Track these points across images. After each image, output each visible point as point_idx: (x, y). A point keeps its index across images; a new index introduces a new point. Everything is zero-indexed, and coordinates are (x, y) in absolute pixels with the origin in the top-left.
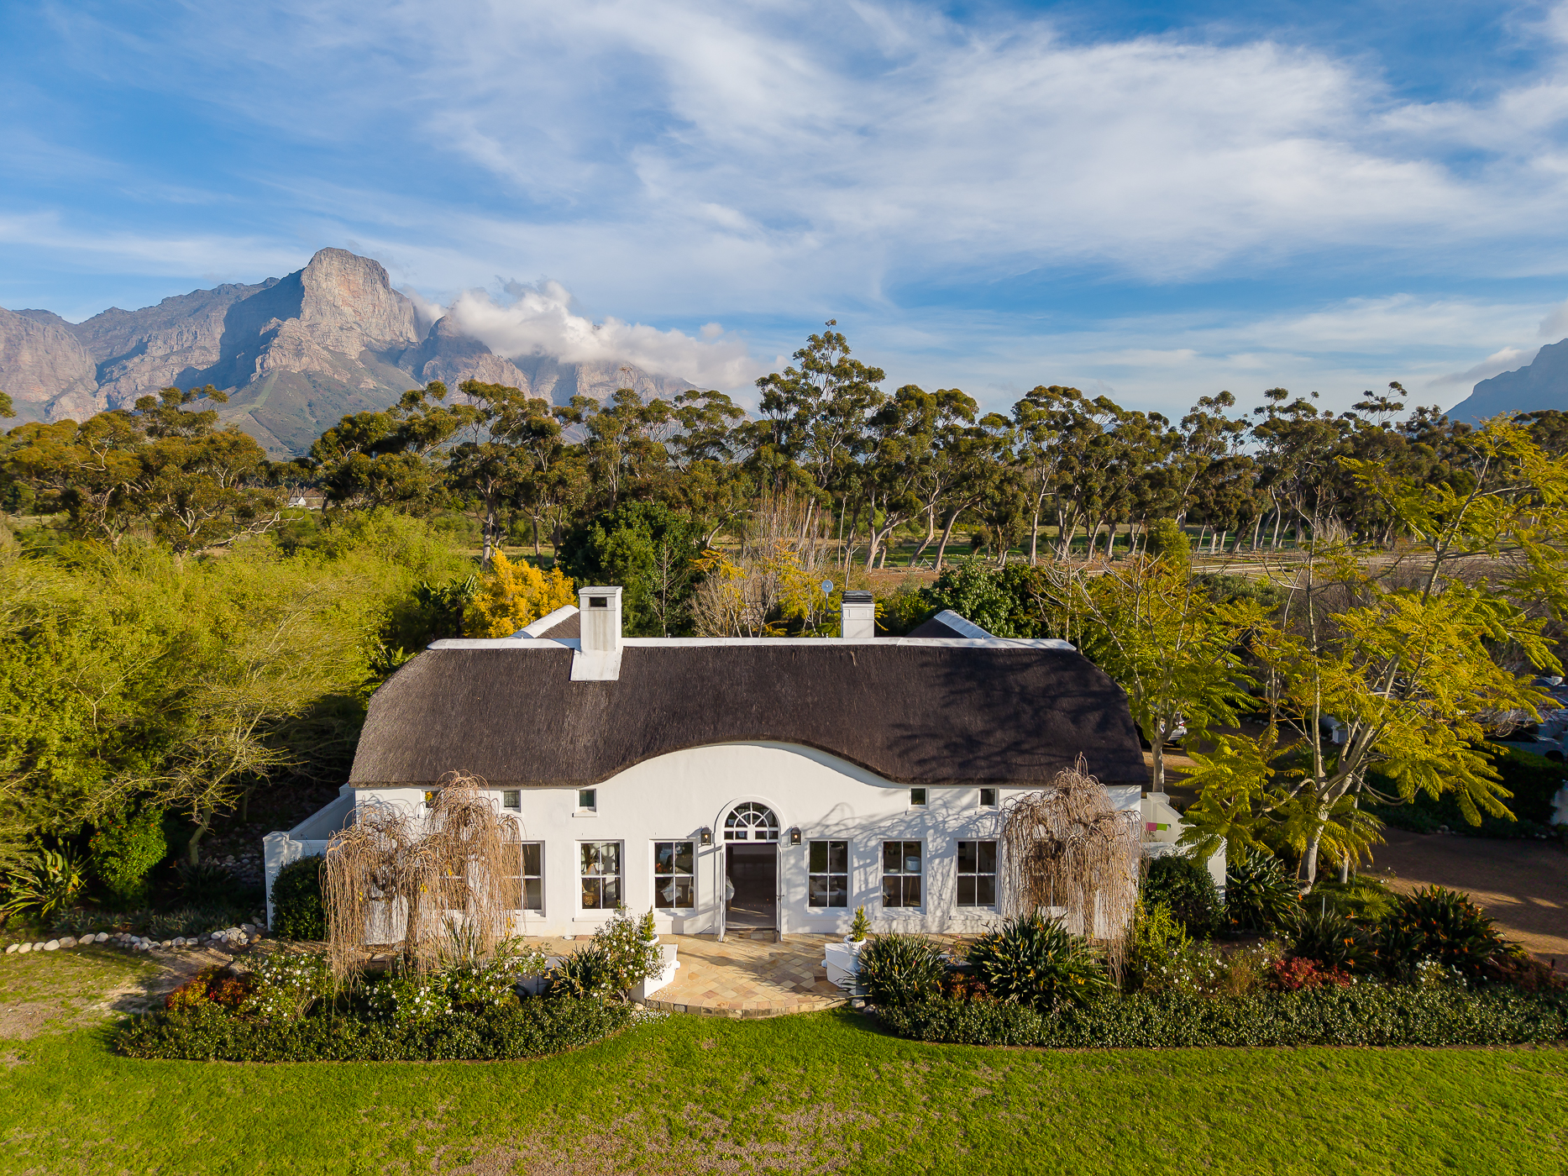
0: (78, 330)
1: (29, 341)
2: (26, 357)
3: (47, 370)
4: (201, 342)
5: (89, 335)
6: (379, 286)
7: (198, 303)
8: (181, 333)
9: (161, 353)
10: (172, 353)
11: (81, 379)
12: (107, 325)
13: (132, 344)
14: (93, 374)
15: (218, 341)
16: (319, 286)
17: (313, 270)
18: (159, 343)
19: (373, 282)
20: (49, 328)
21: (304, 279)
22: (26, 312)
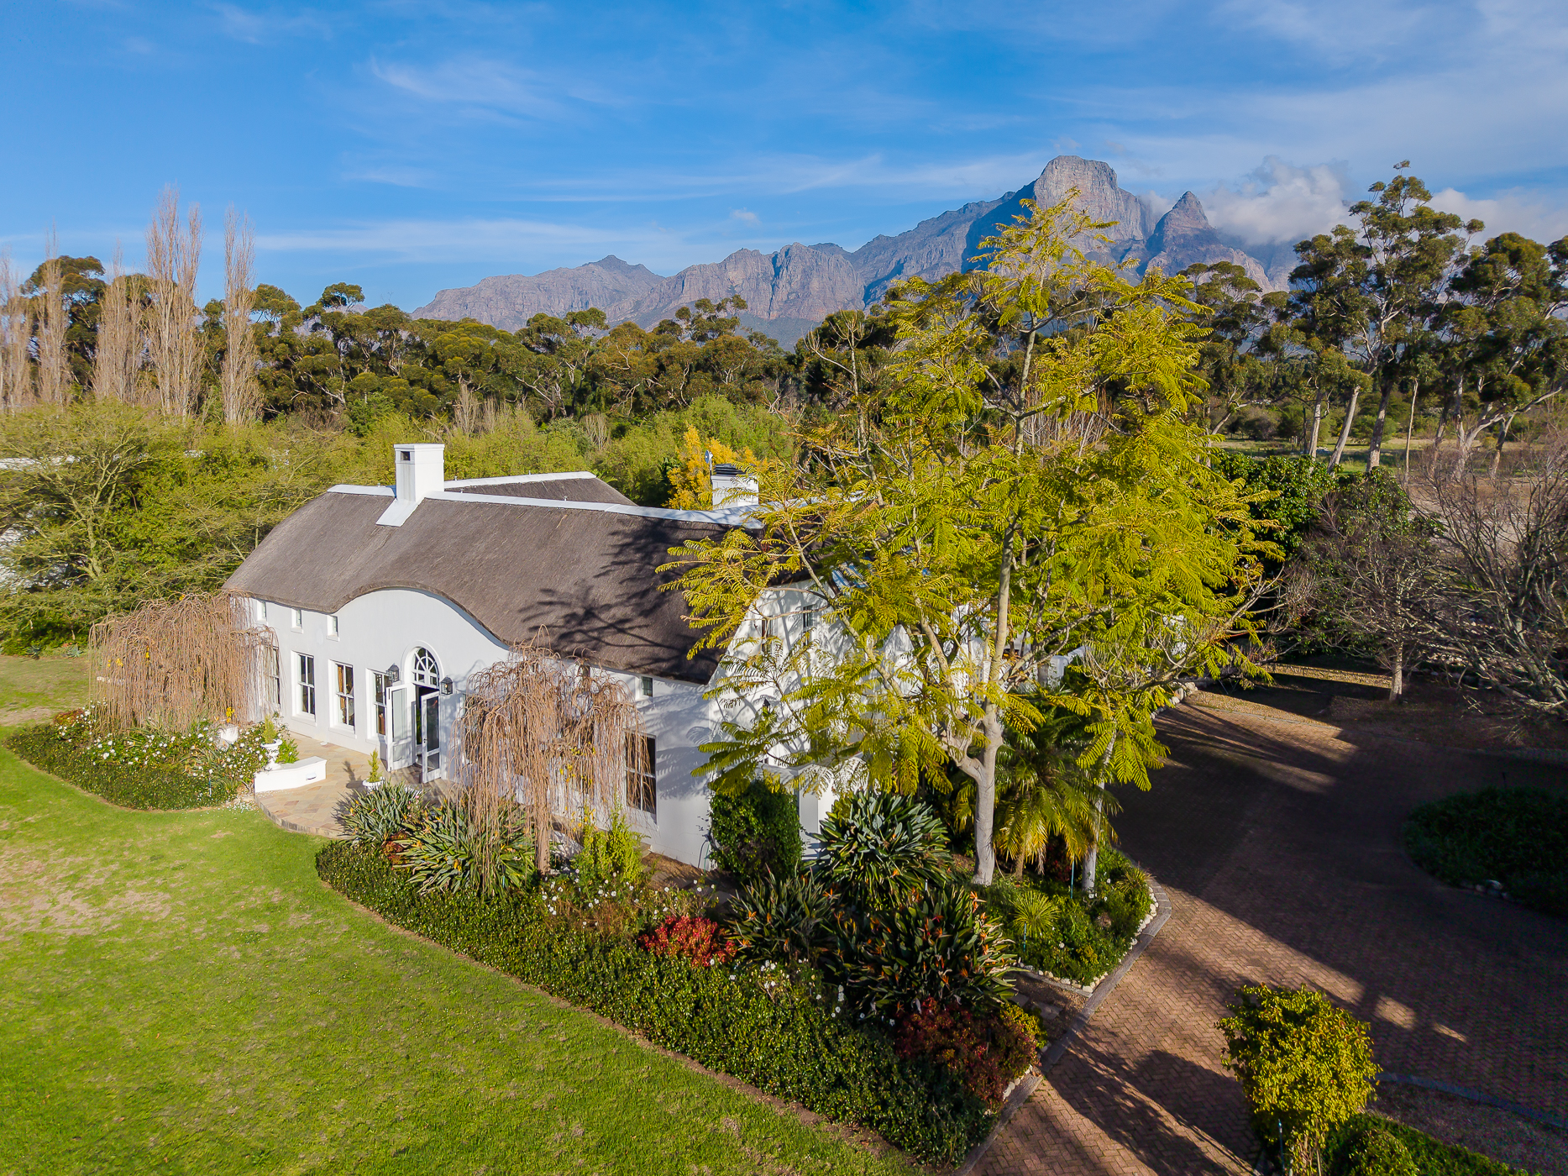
0: (852, 257)
1: (818, 271)
2: (815, 284)
3: (829, 294)
4: (946, 259)
5: (861, 262)
6: (1107, 186)
7: (944, 224)
8: (930, 252)
9: (914, 272)
10: (923, 271)
11: (853, 301)
12: (874, 251)
13: (892, 266)
14: (861, 296)
15: (960, 257)
16: (1049, 194)
17: (1045, 179)
18: (913, 262)
19: (1101, 183)
20: (833, 259)
21: (1036, 189)
22: (819, 246)
